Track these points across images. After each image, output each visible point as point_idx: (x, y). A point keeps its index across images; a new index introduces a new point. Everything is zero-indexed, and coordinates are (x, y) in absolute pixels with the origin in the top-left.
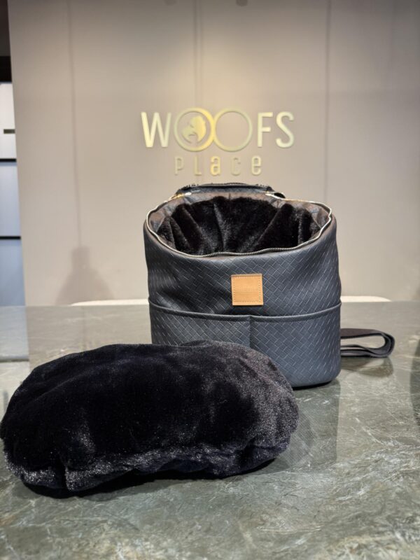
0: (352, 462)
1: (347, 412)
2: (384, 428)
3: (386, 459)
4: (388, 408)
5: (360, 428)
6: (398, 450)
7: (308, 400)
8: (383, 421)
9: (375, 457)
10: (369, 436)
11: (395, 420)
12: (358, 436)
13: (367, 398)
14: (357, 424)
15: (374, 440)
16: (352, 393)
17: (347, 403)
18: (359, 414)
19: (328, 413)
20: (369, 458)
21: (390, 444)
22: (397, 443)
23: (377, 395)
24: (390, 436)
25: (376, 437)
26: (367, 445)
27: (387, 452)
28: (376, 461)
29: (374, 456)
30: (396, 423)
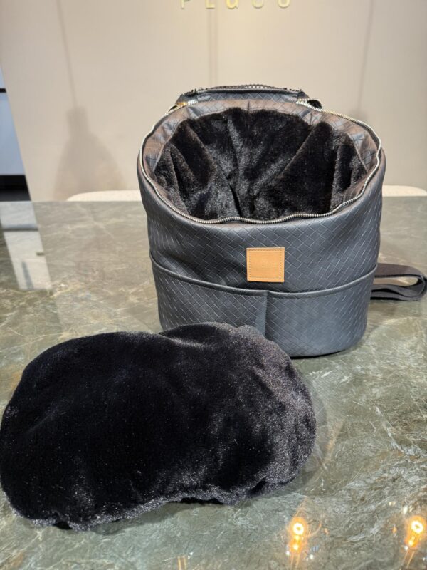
0: (368, 481)
1: (367, 396)
2: (406, 424)
3: (404, 476)
4: (412, 390)
5: (379, 424)
6: (418, 461)
7: (325, 375)
8: (405, 413)
9: (394, 472)
10: (390, 438)
11: (418, 411)
12: (377, 438)
13: (391, 372)
14: (377, 416)
15: (394, 444)
16: (374, 363)
17: (368, 380)
18: (379, 400)
19: (347, 397)
20: (386, 475)
21: (411, 451)
22: (419, 450)
23: (403, 367)
24: (412, 439)
25: (397, 440)
26: (385, 452)
27: (406, 465)
28: (394, 480)
29: (391, 471)
30: (419, 417)
